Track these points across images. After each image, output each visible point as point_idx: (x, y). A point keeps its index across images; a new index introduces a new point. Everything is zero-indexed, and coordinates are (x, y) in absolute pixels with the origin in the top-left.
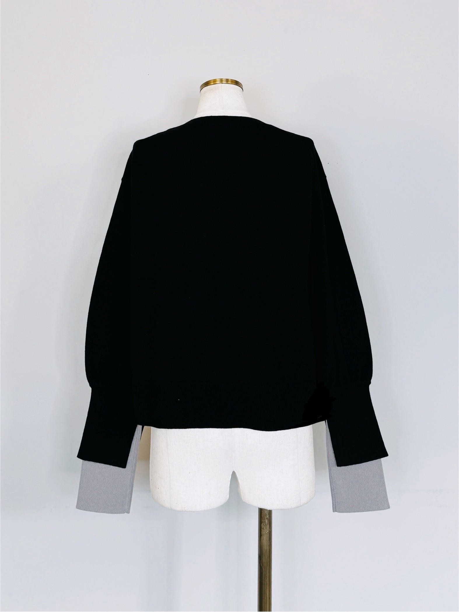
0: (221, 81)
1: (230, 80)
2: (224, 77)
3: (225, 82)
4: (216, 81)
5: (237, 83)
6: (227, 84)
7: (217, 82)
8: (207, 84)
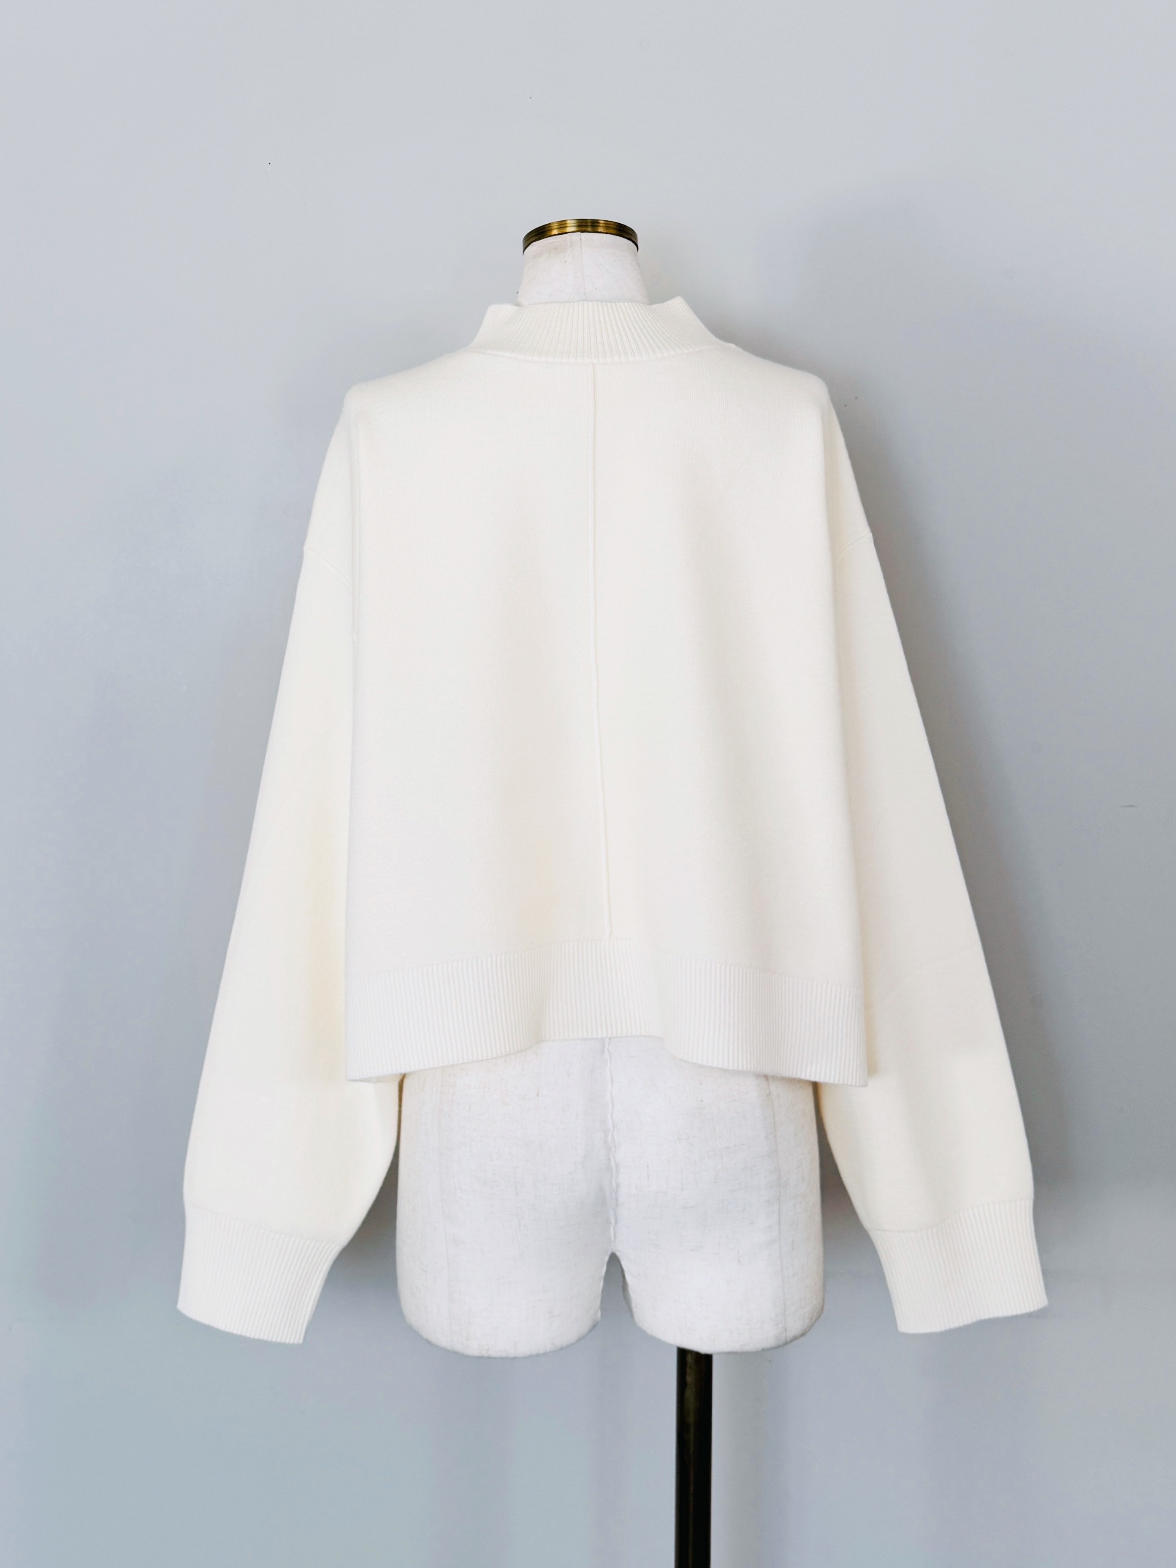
0: (580, 224)
1: (601, 223)
2: (588, 216)
3: (590, 230)
5: (623, 231)
6: (595, 232)
7: (568, 230)
8: (540, 233)
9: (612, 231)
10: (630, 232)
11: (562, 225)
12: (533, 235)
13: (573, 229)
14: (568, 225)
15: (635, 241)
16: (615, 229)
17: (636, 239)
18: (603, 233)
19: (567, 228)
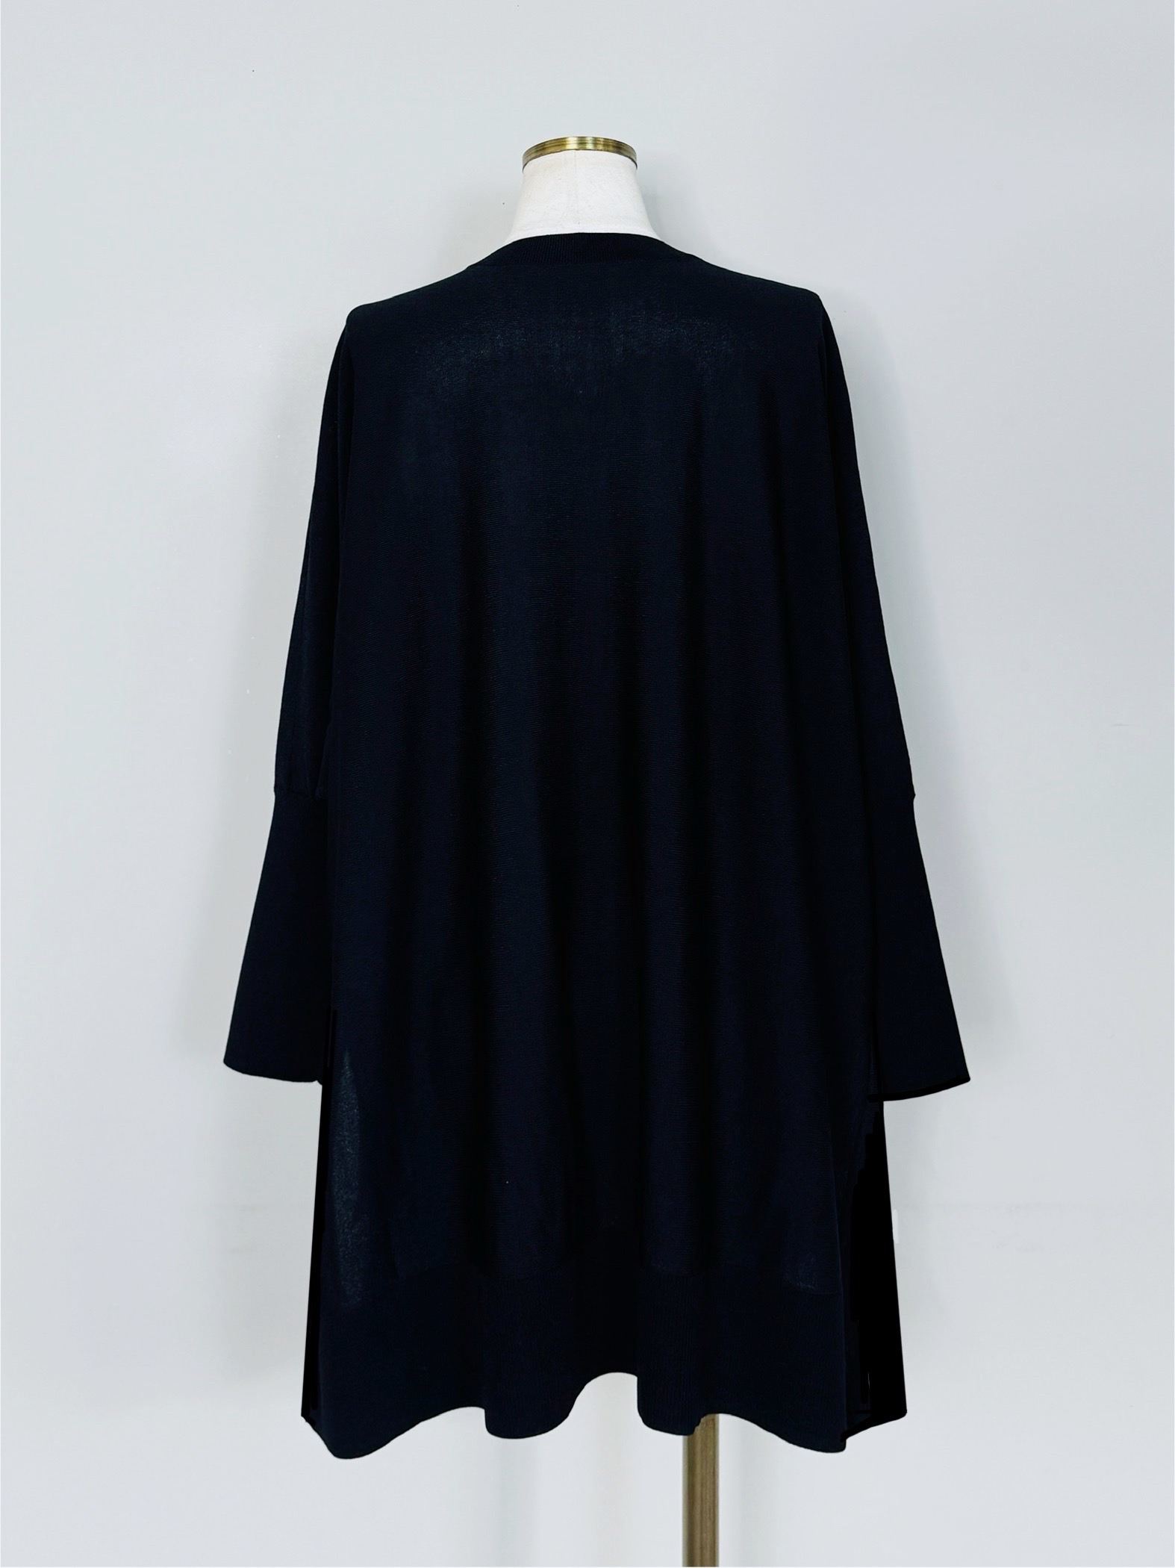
9: (611, 148)
10: (630, 150)
11: (563, 142)
12: (533, 152)
13: (574, 146)
15: (634, 158)
16: (613, 146)
17: (635, 156)
18: (601, 150)
19: (569, 145)
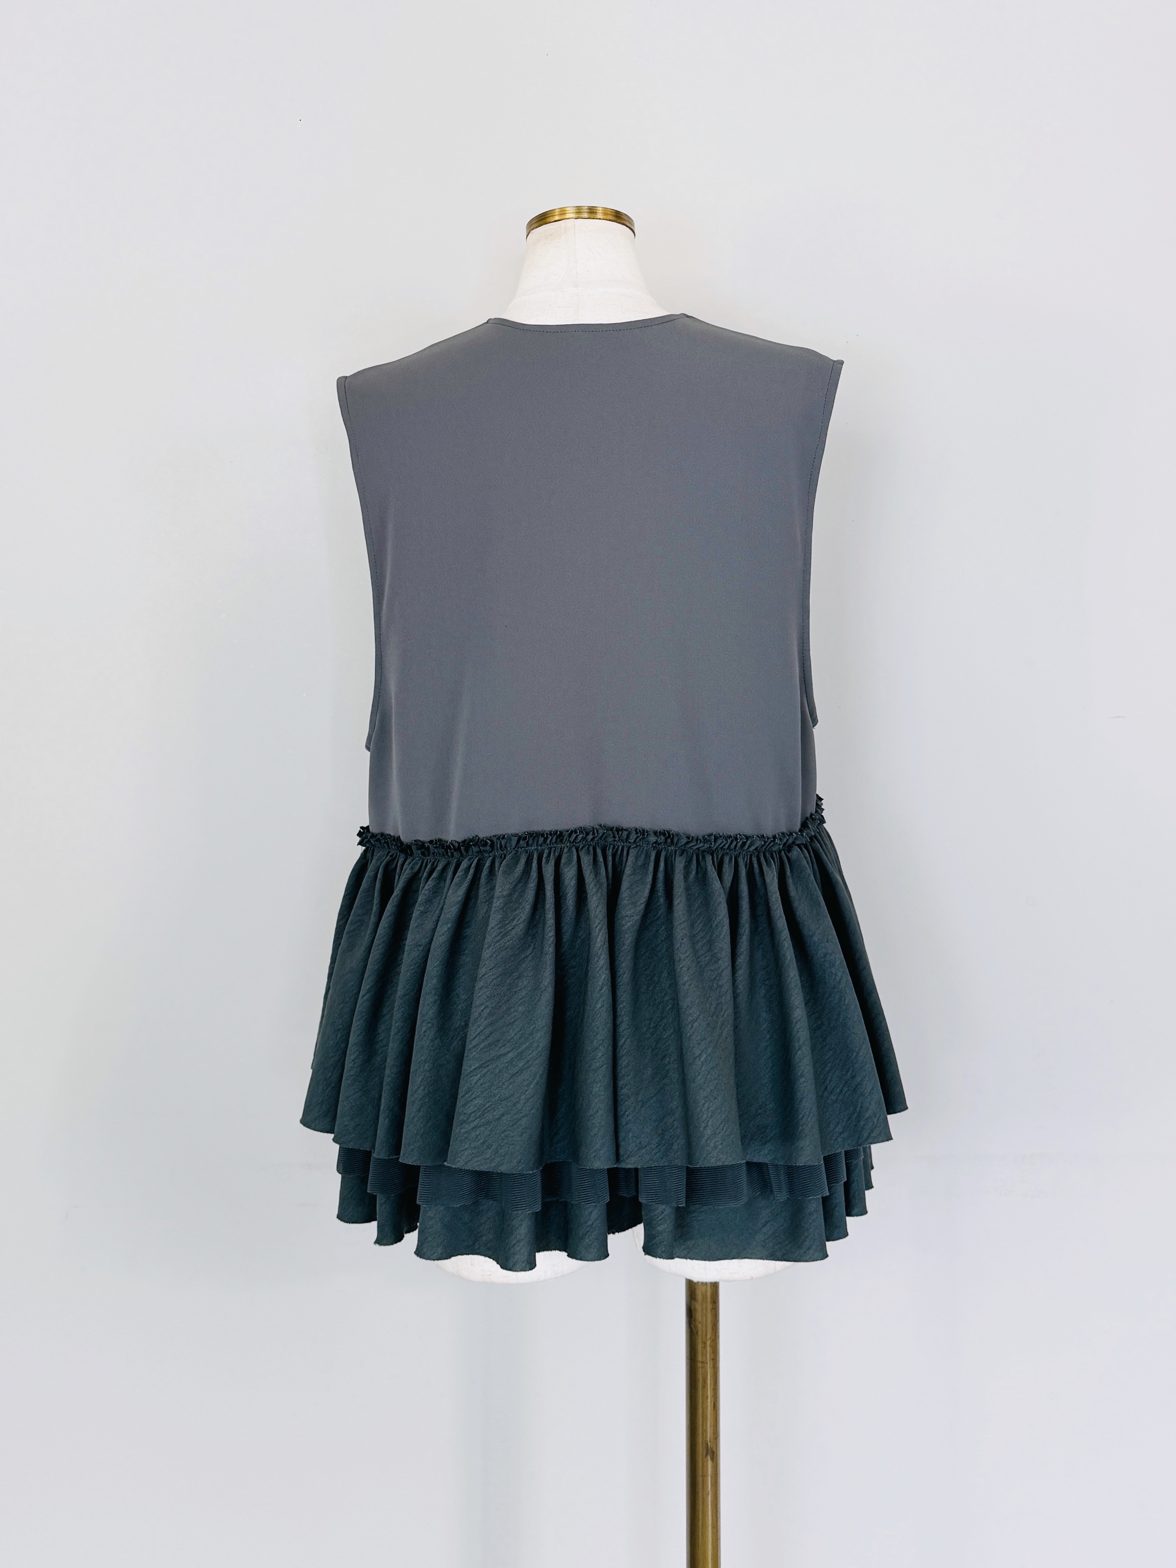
0: (579, 210)
1: (600, 210)
2: (586, 203)
3: (586, 215)
4: (565, 214)
5: (618, 217)
6: (589, 218)
7: (568, 216)
8: (542, 219)
9: (611, 218)
10: (630, 220)
11: (563, 212)
12: (534, 222)
13: (573, 215)
14: (567, 212)
15: (632, 229)
16: (612, 215)
17: (633, 226)
18: (600, 219)
19: (566, 215)
